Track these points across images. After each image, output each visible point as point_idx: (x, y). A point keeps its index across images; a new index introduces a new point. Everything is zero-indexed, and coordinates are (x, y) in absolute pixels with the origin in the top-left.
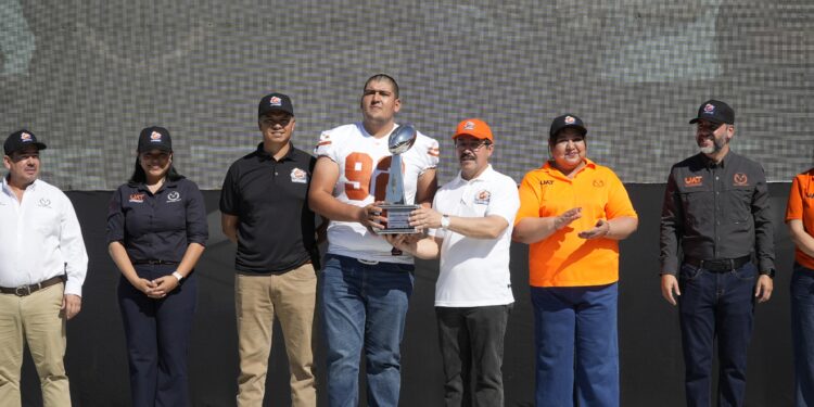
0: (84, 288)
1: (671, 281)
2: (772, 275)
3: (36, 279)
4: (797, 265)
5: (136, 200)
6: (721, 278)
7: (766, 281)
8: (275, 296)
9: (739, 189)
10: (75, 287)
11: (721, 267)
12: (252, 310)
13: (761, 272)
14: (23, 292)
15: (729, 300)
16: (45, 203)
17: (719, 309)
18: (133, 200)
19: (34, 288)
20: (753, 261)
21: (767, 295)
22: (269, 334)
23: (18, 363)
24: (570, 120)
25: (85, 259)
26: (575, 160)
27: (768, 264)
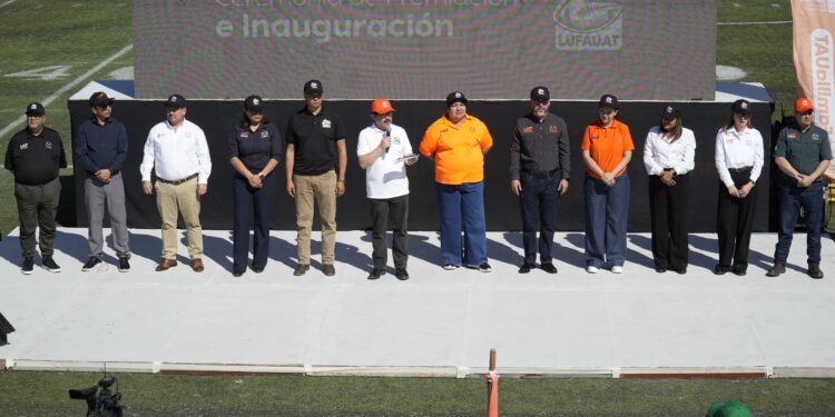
0: (209, 180)
1: (517, 183)
2: (568, 180)
3: (184, 176)
4: (587, 173)
5: (244, 135)
6: (543, 182)
7: (564, 183)
8: (314, 188)
9: (552, 134)
10: (203, 180)
11: (542, 176)
12: (302, 194)
13: (562, 178)
14: (177, 183)
15: (547, 192)
16: (188, 135)
17: (541, 197)
18: (242, 136)
19: (183, 181)
20: (558, 172)
21: (564, 190)
22: (312, 205)
23: (176, 217)
24: (458, 95)
25: (210, 165)
26: (460, 116)
27: (566, 175)
